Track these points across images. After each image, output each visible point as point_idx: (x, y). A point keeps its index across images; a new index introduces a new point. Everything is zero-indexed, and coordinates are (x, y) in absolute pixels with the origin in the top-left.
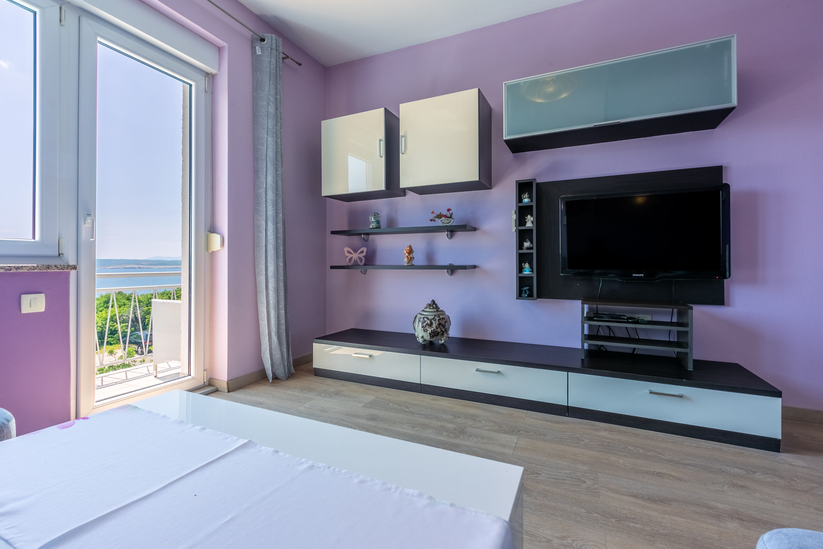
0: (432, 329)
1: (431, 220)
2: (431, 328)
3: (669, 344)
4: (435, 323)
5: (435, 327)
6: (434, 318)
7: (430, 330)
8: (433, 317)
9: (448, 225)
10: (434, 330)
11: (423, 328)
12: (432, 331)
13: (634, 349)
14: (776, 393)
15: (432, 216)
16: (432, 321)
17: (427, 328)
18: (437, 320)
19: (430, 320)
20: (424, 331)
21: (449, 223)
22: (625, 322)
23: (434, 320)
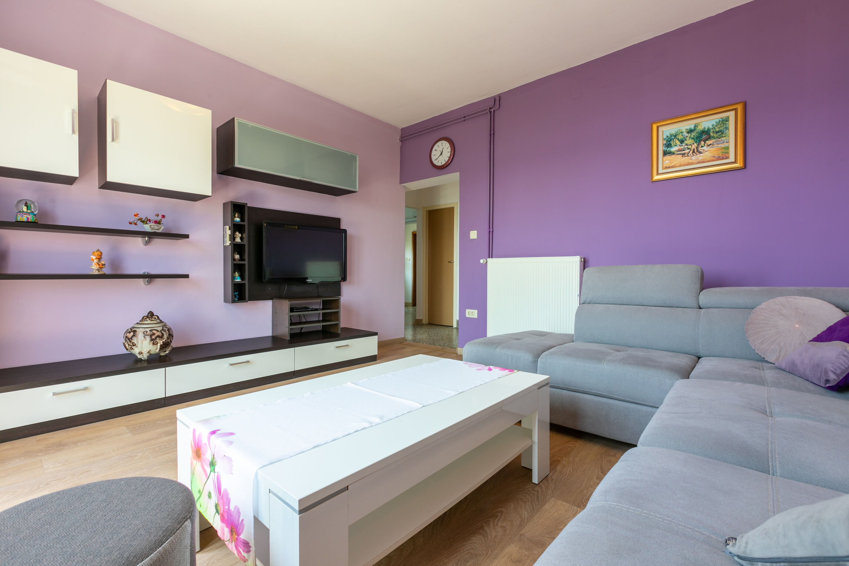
0: (164, 340)
1: (130, 223)
2: (162, 340)
3: (318, 321)
4: (166, 334)
5: (166, 337)
6: (163, 329)
7: (161, 342)
8: (161, 328)
9: (157, 231)
10: (165, 341)
11: (153, 341)
12: (163, 342)
13: (302, 328)
14: (375, 334)
15: (133, 219)
16: (163, 332)
17: (157, 341)
18: (167, 330)
19: (160, 331)
20: (154, 344)
21: (159, 230)
22: (310, 311)
23: (164, 331)
